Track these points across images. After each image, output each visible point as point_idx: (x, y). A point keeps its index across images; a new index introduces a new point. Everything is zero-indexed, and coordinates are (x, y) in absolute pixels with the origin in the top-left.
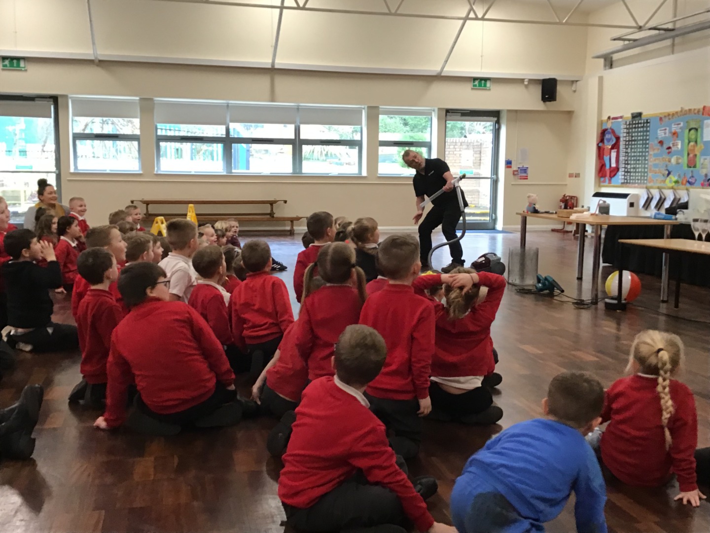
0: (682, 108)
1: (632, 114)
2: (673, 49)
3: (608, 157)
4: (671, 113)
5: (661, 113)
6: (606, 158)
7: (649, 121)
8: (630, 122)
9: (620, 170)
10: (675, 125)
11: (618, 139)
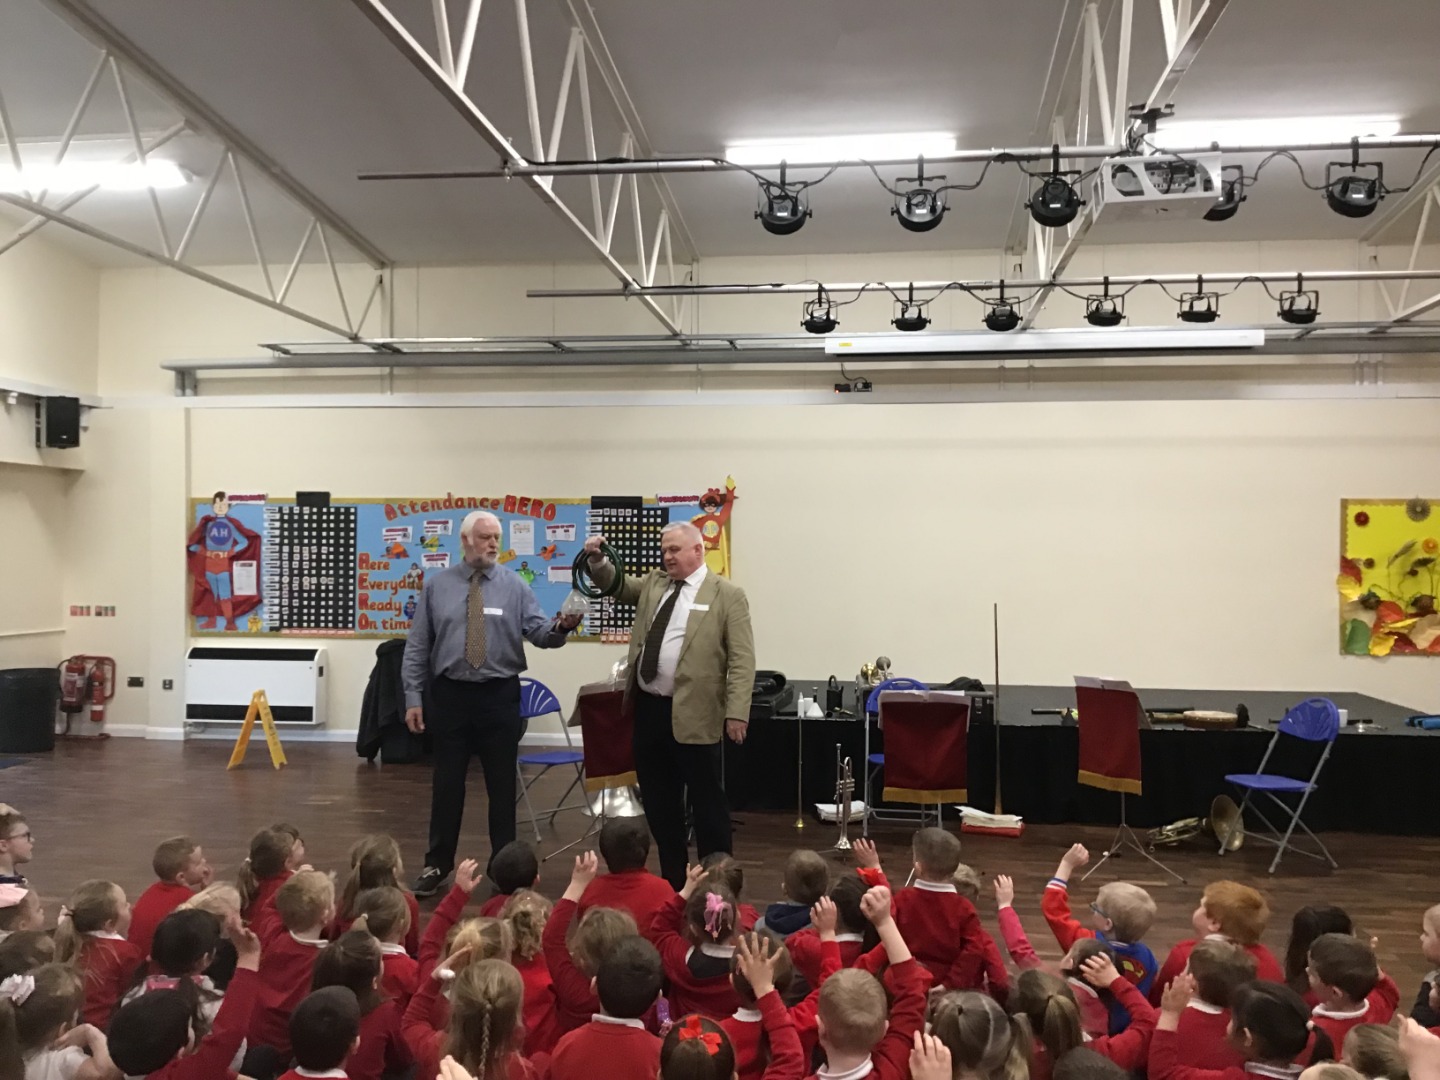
0: (449, 494)
1: (300, 495)
2: (389, 383)
3: (226, 575)
4: (420, 504)
5: (387, 500)
6: (216, 580)
7: (352, 510)
8: (291, 509)
9: (266, 601)
10: (428, 523)
11: (254, 539)
